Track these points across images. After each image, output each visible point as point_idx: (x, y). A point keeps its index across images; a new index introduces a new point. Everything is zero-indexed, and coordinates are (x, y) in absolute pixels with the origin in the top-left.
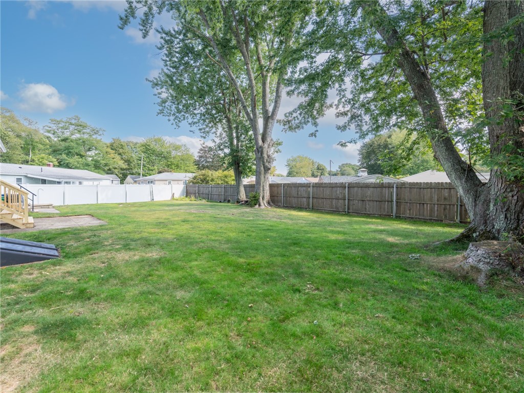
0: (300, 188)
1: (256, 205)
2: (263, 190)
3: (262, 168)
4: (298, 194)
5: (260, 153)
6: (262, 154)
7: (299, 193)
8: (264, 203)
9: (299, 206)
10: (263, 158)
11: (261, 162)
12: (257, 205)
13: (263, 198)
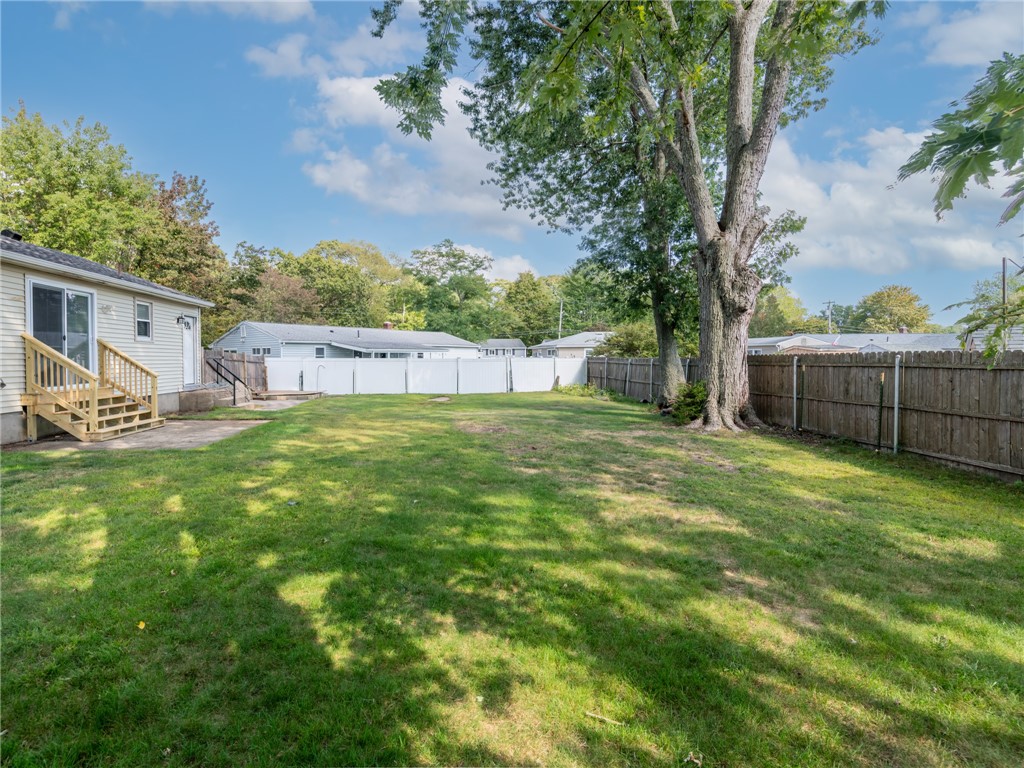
0: (854, 371)
1: (694, 418)
2: (721, 376)
3: (717, 309)
4: (847, 391)
5: (708, 265)
6: (715, 267)
7: (852, 390)
8: (722, 418)
9: (852, 434)
10: (720, 278)
11: (714, 291)
12: (699, 422)
13: (721, 401)
